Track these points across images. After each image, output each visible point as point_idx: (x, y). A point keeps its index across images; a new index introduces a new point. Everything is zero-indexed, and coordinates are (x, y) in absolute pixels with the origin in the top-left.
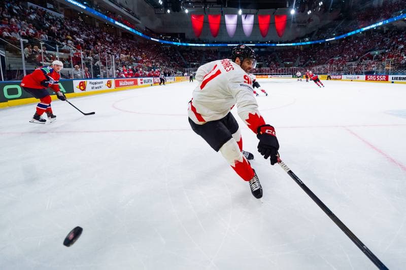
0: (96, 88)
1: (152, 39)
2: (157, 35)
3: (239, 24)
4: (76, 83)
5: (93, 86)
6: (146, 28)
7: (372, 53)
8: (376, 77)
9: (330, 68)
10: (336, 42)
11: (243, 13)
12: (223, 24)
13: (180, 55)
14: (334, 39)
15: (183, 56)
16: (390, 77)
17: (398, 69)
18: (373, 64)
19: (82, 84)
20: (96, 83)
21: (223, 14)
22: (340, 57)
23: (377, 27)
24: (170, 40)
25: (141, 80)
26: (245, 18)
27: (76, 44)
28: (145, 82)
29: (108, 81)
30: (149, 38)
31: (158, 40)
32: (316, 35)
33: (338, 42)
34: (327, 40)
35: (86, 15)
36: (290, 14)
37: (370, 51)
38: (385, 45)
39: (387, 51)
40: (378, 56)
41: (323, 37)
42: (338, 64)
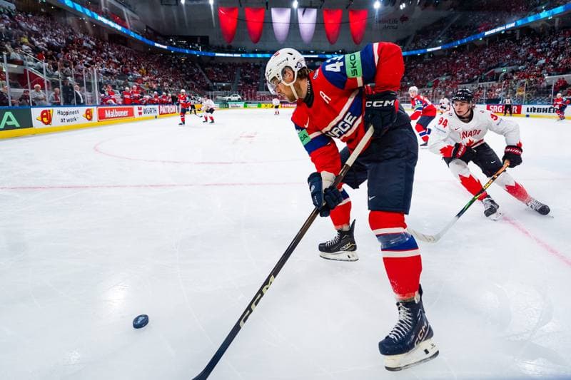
0: (68, 121)
1: (157, 45)
2: (164, 38)
3: (294, 24)
4: (36, 112)
5: (62, 117)
6: (147, 27)
7: (497, 70)
8: (503, 108)
9: (433, 94)
10: (442, 53)
11: (300, 7)
12: (269, 23)
13: (200, 71)
14: (440, 48)
15: (205, 72)
16: (524, 108)
17: (536, 95)
18: (499, 87)
19: (45, 114)
20: (67, 113)
21: (268, 6)
22: (448, 77)
23: (506, 30)
24: (186, 47)
25: (140, 109)
26: (303, 13)
27: (36, 51)
28: (145, 112)
29: (88, 110)
30: (151, 43)
31: (165, 47)
32: (413, 41)
33: (446, 54)
34: (429, 50)
35: (51, 5)
36: (372, 9)
37: (494, 68)
38: (517, 58)
39: (520, 68)
40: (506, 75)
41: (423, 45)
42: (445, 87)
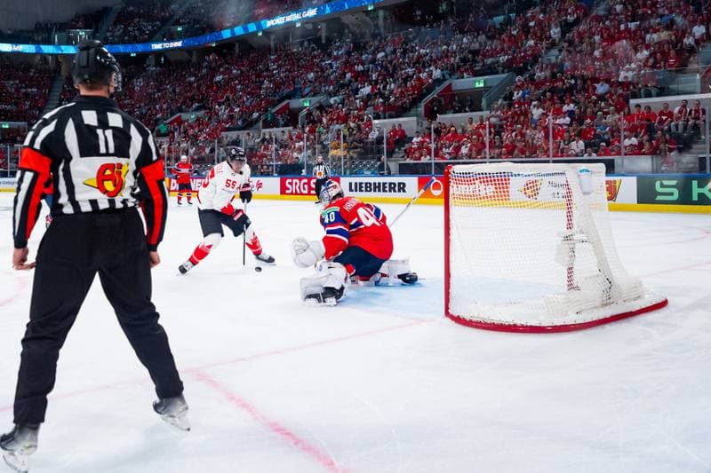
7: (294, 104)
8: (309, 184)
9: (170, 151)
10: (186, 56)
14: (179, 44)
17: (361, 157)
18: (300, 138)
22: (201, 113)
23: (303, 22)
33: (194, 59)
34: (157, 46)
37: (289, 96)
38: (326, 80)
39: (332, 101)
40: (310, 114)
41: (142, 32)
42: (196, 137)
